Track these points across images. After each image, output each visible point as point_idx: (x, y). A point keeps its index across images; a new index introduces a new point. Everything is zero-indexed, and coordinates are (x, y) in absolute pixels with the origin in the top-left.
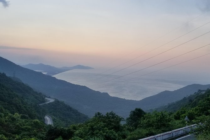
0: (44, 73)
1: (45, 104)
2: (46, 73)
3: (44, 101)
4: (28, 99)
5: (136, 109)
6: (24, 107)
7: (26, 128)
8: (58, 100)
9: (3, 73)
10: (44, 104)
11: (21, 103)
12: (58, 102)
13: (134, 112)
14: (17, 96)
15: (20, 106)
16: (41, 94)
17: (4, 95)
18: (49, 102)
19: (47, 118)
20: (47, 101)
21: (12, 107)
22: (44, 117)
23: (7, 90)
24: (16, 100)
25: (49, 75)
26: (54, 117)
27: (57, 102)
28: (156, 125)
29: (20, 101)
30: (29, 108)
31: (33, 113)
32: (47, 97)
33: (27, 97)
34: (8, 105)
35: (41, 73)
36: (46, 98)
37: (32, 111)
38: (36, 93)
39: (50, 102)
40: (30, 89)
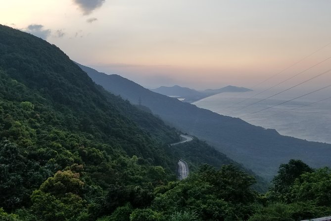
0: (179, 99)
1: (180, 144)
2: (184, 99)
3: (178, 139)
4: (156, 136)
5: (292, 162)
6: (149, 147)
7: (137, 178)
8: (197, 138)
9: (127, 100)
10: (178, 143)
11: (145, 141)
12: (198, 141)
13: (287, 166)
14: (141, 132)
15: (143, 145)
16: (175, 129)
17: (123, 131)
18: (185, 141)
19: (181, 164)
20: (182, 139)
21: (132, 146)
22: (177, 163)
23: (128, 123)
24: (139, 138)
25: (188, 102)
26: (190, 163)
27: (196, 142)
28: (322, 196)
29: (144, 139)
30: (156, 149)
31: (161, 156)
32: (183, 134)
33: (156, 134)
34: (127, 143)
35: (176, 99)
36: (182, 136)
37: (159, 153)
38: (168, 127)
39: (187, 141)
40: (161, 122)
